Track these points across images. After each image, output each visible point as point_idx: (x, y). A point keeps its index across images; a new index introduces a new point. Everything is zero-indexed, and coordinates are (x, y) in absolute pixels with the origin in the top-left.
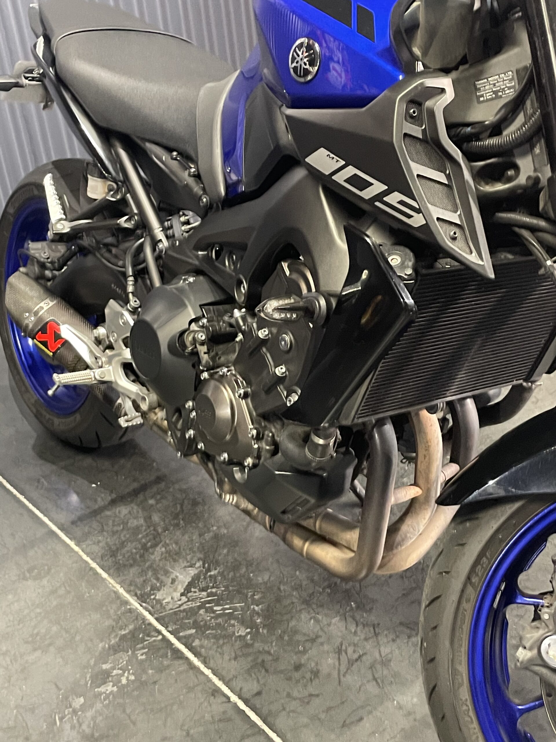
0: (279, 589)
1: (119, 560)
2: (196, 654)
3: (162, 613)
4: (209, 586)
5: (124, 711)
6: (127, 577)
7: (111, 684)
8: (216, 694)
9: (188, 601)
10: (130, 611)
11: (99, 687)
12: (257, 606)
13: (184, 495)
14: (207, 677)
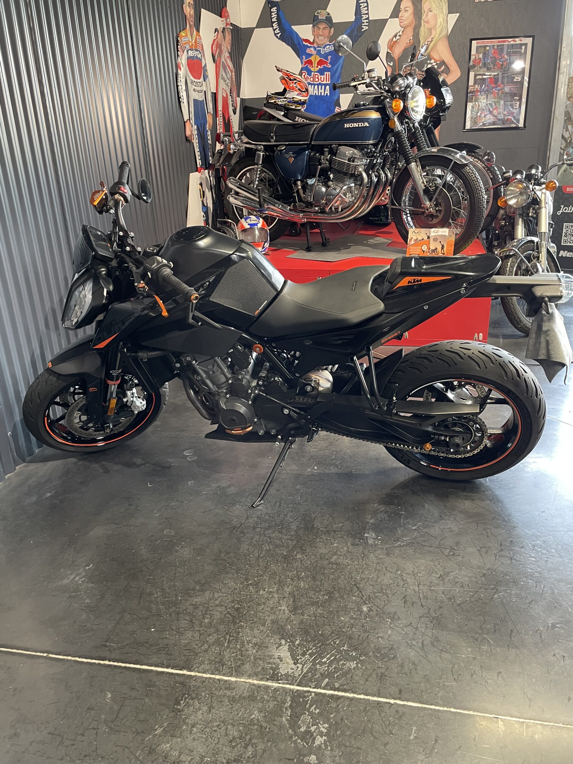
0: (343, 632)
1: (231, 665)
2: (345, 691)
3: (296, 681)
4: (304, 651)
5: (345, 746)
6: (249, 672)
7: (319, 736)
8: (380, 705)
9: (303, 666)
10: (276, 690)
11: (314, 743)
12: (344, 647)
13: (224, 608)
14: (364, 699)
